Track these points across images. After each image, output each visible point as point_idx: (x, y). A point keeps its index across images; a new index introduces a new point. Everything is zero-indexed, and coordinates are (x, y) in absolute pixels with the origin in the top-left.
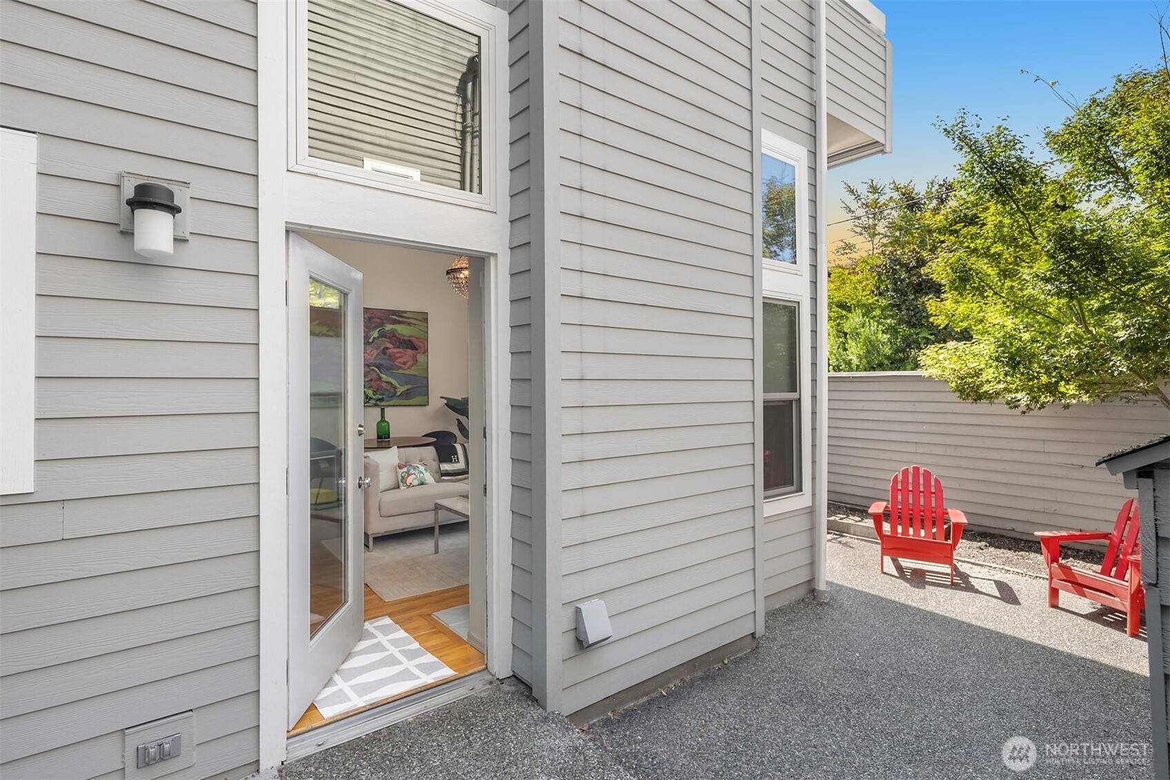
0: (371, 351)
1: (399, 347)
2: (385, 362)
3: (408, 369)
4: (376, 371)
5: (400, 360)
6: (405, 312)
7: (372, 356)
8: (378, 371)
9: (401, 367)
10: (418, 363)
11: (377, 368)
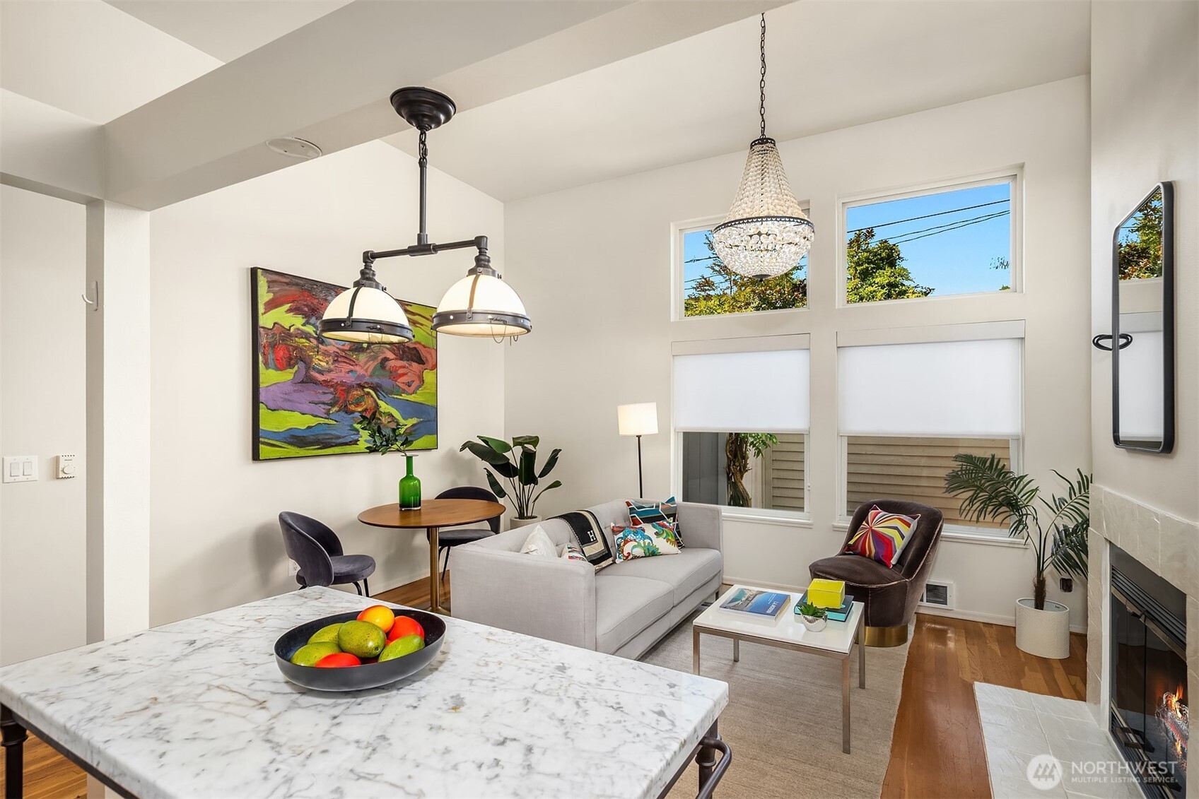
0: (366, 363)
1: (401, 359)
2: (386, 382)
3: (413, 393)
4: (372, 396)
5: (401, 379)
6: (411, 306)
7: (366, 371)
8: (375, 396)
9: (404, 390)
10: (425, 385)
11: (374, 390)
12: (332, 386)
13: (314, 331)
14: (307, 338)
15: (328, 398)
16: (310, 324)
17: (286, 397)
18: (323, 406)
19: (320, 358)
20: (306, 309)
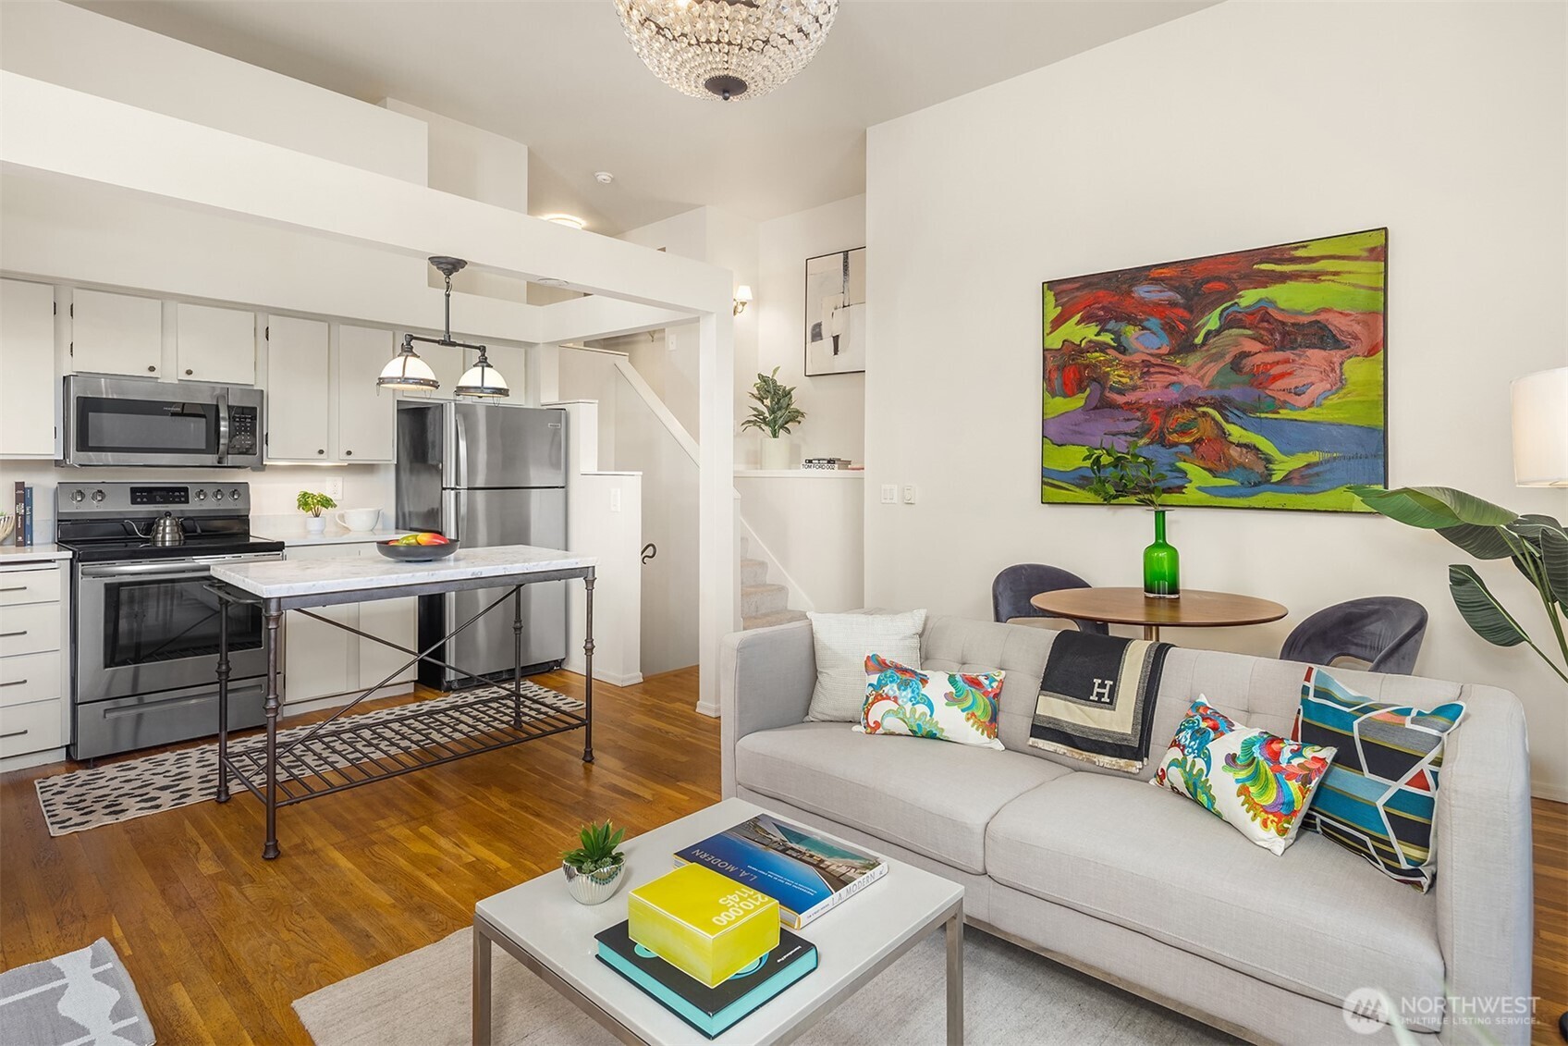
0: (1201, 367)
1: (1283, 348)
3: (1312, 405)
4: (1213, 419)
5: (1279, 384)
7: (1201, 379)
8: (1218, 417)
9: (1285, 402)
10: (1349, 387)
11: (1214, 408)
12: (1138, 410)
13: (1112, 339)
14: (1102, 351)
15: (1133, 426)
16: (1107, 331)
17: (1076, 428)
18: (1123, 437)
19: (1121, 373)
20: (1102, 313)
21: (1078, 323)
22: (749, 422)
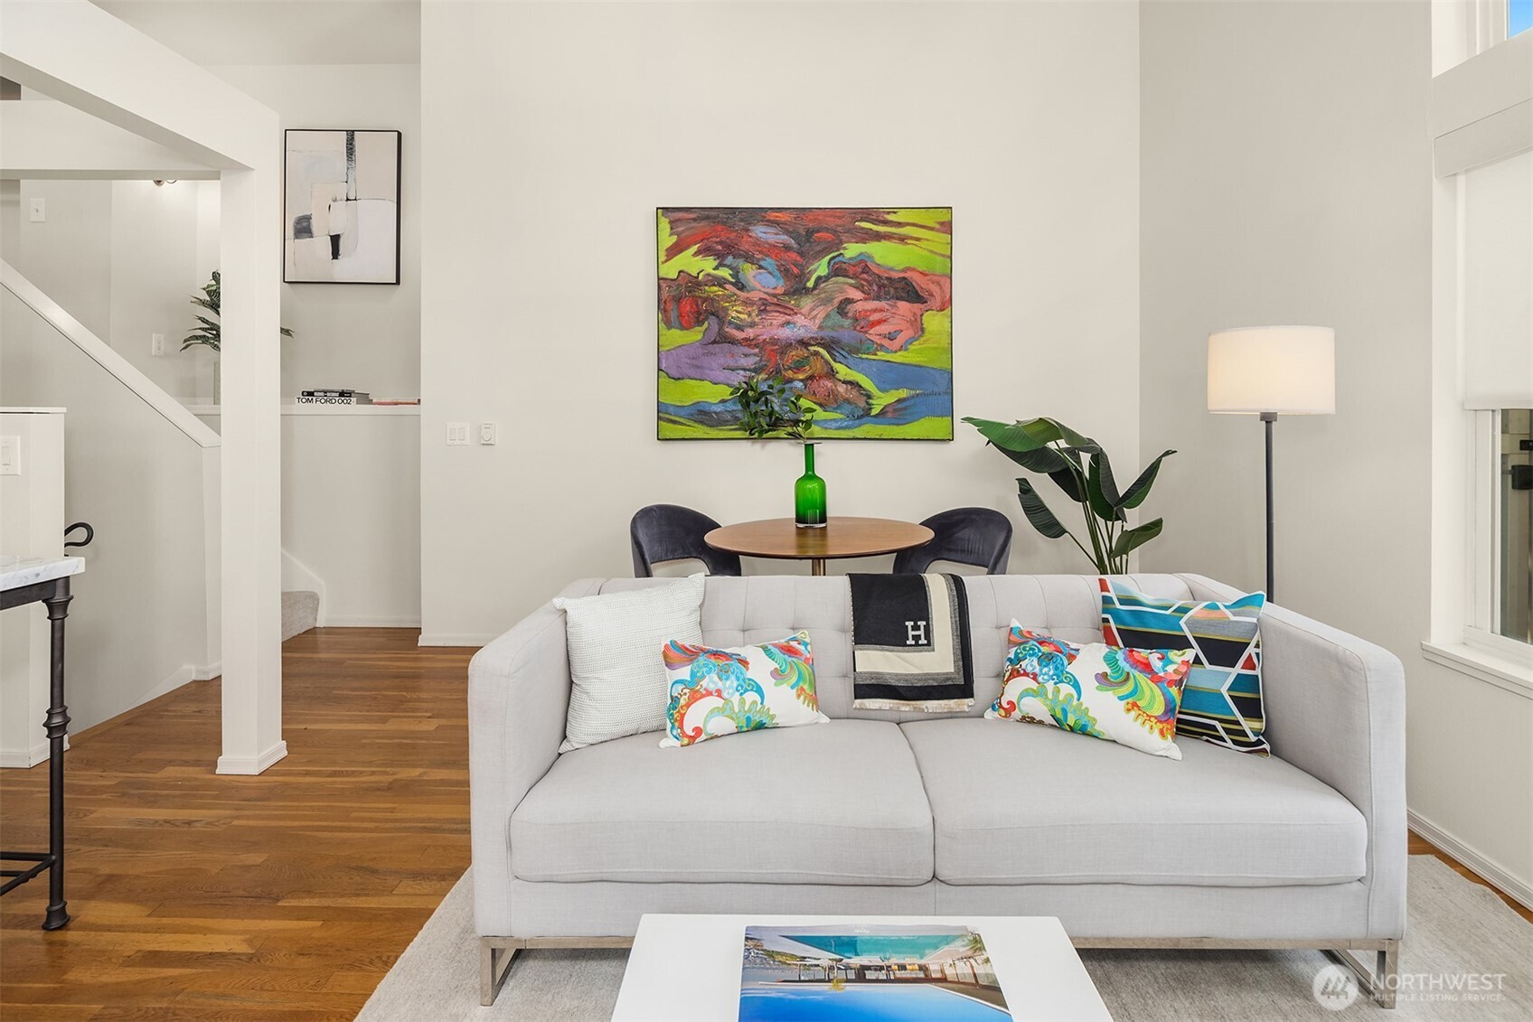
0: (812, 309)
1: (878, 298)
2: (846, 334)
3: (900, 350)
4: (822, 357)
5: (876, 329)
6: (893, 211)
7: (813, 321)
8: (827, 356)
9: (882, 346)
10: (927, 336)
11: (823, 348)
12: (756, 346)
13: (730, 275)
14: (720, 285)
15: (750, 362)
16: (725, 266)
17: (694, 362)
18: (742, 372)
19: (740, 309)
20: (720, 247)
21: (696, 254)
22: (196, 338)
